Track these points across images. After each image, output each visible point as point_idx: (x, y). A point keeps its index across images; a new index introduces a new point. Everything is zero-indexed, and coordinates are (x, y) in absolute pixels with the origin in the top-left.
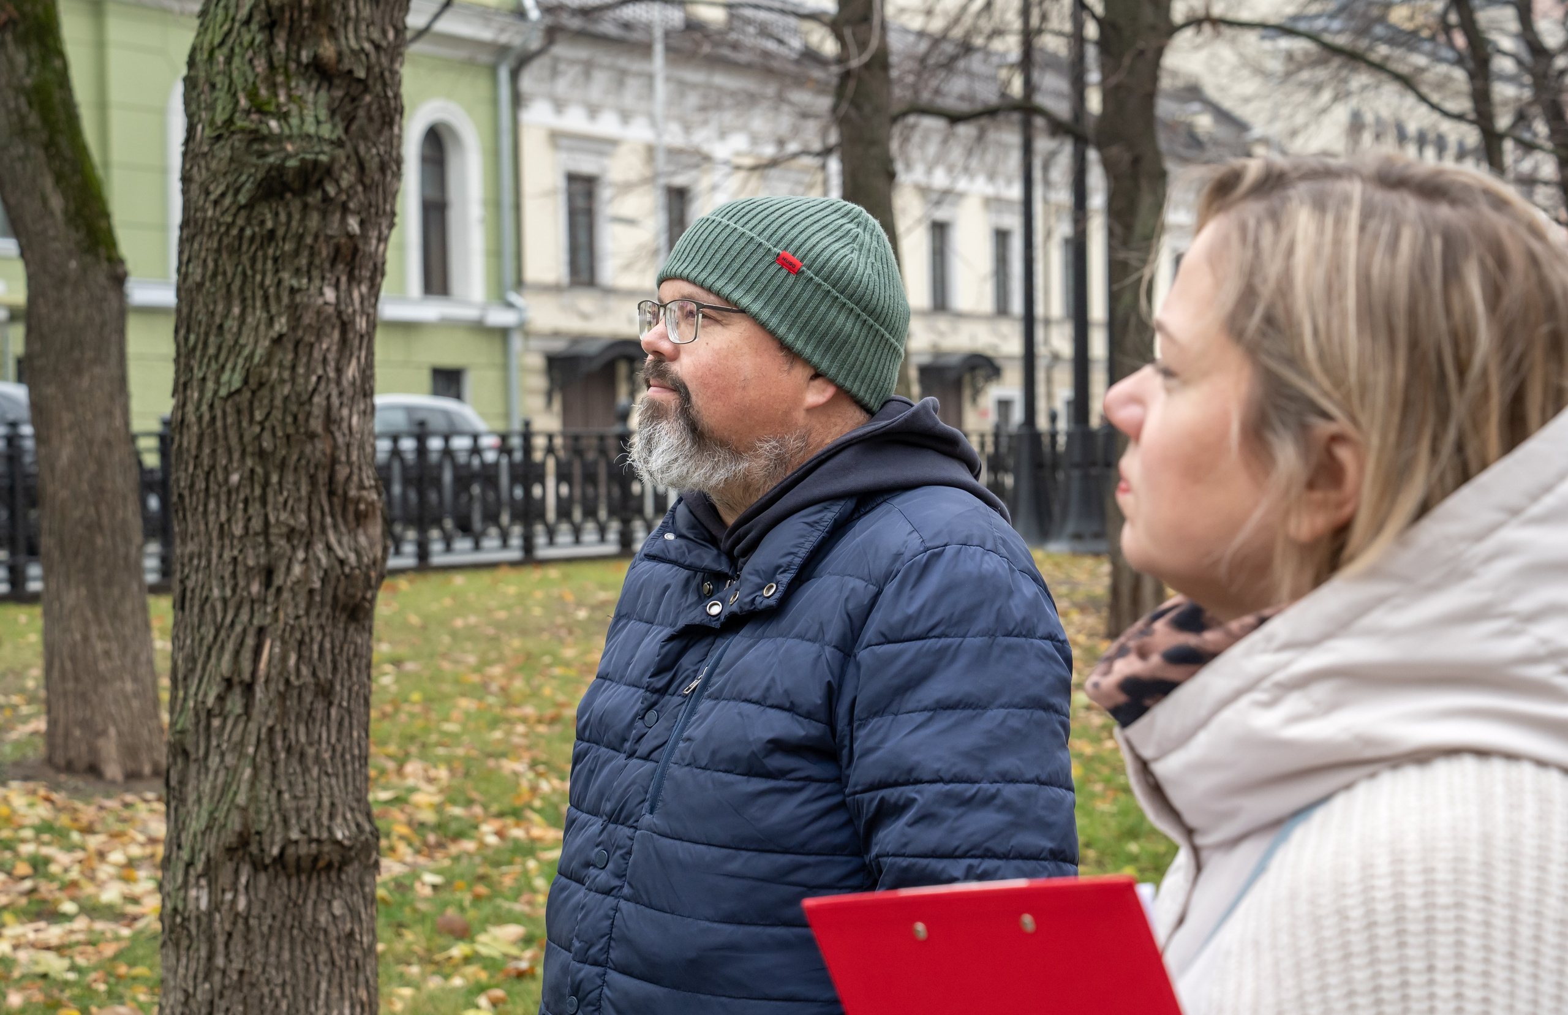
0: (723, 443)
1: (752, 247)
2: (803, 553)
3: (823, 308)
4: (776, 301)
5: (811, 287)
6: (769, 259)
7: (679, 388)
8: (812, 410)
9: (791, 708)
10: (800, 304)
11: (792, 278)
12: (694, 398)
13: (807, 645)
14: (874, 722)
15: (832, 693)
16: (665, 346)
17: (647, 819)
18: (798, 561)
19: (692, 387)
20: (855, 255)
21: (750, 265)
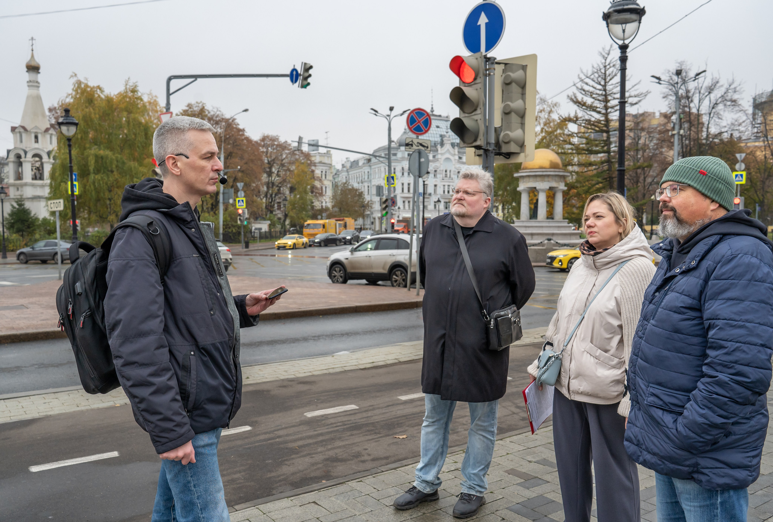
0: (686, 223)
1: (691, 170)
2: (703, 252)
3: (714, 184)
4: (701, 183)
5: (710, 179)
6: (697, 172)
7: (673, 210)
8: (712, 210)
9: (688, 296)
10: (708, 183)
11: (704, 176)
12: (678, 211)
13: (695, 279)
14: (710, 302)
15: (701, 293)
16: (667, 199)
17: (652, 321)
18: (701, 254)
19: (677, 208)
20: (721, 169)
21: (692, 175)
